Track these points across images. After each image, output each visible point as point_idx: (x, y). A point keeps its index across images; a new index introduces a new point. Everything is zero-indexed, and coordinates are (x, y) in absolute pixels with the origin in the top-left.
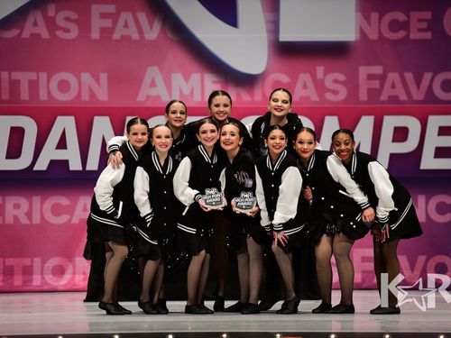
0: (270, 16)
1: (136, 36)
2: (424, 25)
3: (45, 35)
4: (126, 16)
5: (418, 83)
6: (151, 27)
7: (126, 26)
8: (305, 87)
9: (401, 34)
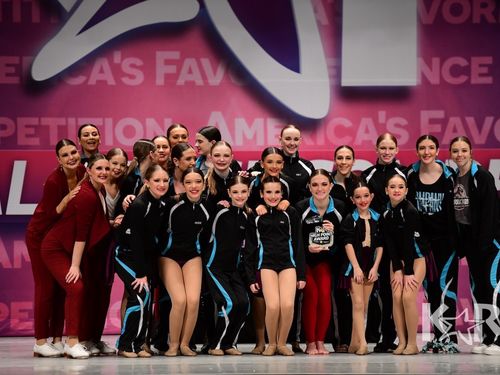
0: (332, 62)
1: (199, 82)
2: (485, 70)
3: (111, 81)
4: (190, 62)
5: (480, 127)
6: (215, 72)
7: (190, 72)
8: (367, 131)
9: (462, 79)
